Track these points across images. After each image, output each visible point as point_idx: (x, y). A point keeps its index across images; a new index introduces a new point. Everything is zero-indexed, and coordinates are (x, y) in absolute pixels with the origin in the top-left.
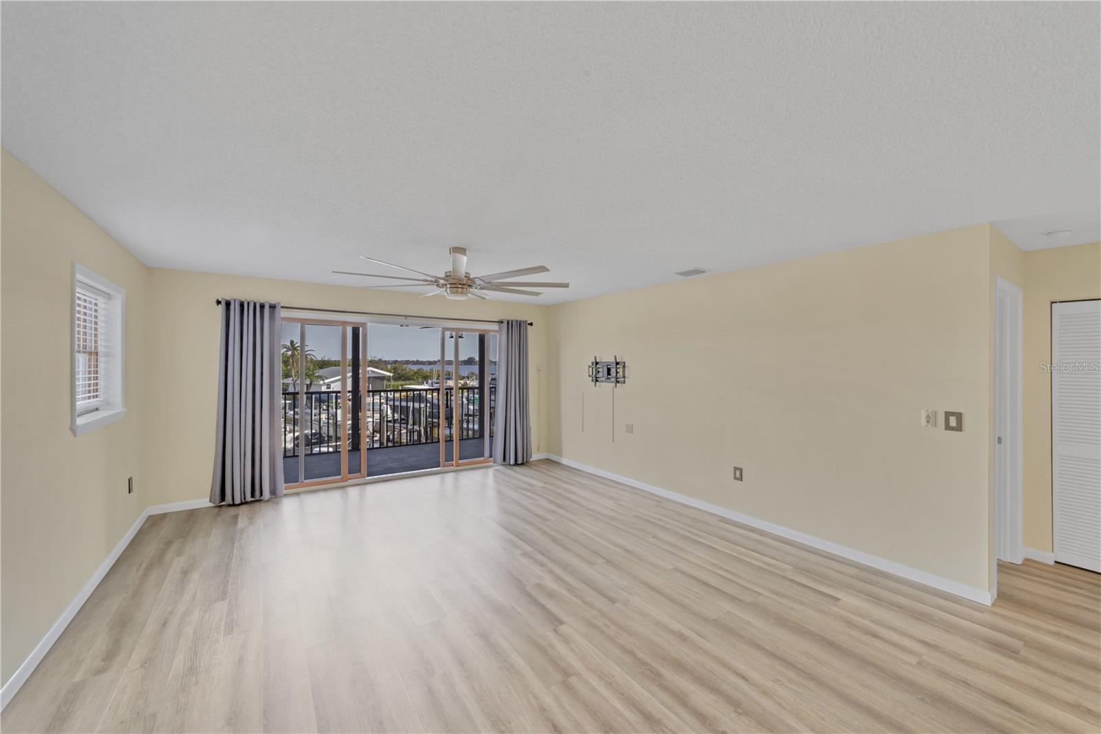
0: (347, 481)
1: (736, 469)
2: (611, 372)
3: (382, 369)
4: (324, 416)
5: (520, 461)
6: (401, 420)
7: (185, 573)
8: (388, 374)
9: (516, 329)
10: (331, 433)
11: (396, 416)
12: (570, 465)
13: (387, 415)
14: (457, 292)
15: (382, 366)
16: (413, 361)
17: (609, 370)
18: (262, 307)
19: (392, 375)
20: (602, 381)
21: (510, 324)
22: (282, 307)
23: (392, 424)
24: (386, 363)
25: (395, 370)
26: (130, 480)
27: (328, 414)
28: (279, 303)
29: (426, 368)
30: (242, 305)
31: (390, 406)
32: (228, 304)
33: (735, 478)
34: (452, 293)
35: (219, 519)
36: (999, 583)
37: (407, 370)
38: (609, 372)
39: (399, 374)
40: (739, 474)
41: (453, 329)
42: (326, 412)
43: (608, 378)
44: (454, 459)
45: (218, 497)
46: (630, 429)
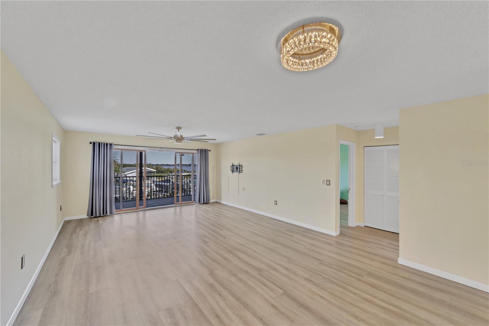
0: (138, 209)
1: (275, 201)
2: (238, 169)
3: (151, 168)
4: (124, 189)
5: (205, 202)
6: (160, 191)
7: (85, 235)
8: (154, 170)
9: (204, 153)
10: (128, 196)
11: (158, 189)
12: (225, 204)
13: (154, 188)
14: (178, 142)
15: (151, 167)
16: (165, 164)
17: (237, 168)
18: (107, 144)
19: (155, 171)
20: (235, 172)
21: (201, 151)
22: (114, 145)
23: (156, 193)
24: (153, 165)
25: (157, 169)
26: (61, 206)
27: (126, 188)
28: (113, 143)
29: (172, 168)
30: (99, 144)
31: (155, 184)
32: (94, 143)
33: (275, 204)
34: (176, 142)
35: (92, 221)
36: (340, 230)
37: (163, 169)
38: (237, 169)
39: (159, 170)
40: (276, 203)
41: (179, 153)
42: (126, 187)
43: (237, 171)
44: (180, 201)
45: (90, 215)
46: (244, 189)
